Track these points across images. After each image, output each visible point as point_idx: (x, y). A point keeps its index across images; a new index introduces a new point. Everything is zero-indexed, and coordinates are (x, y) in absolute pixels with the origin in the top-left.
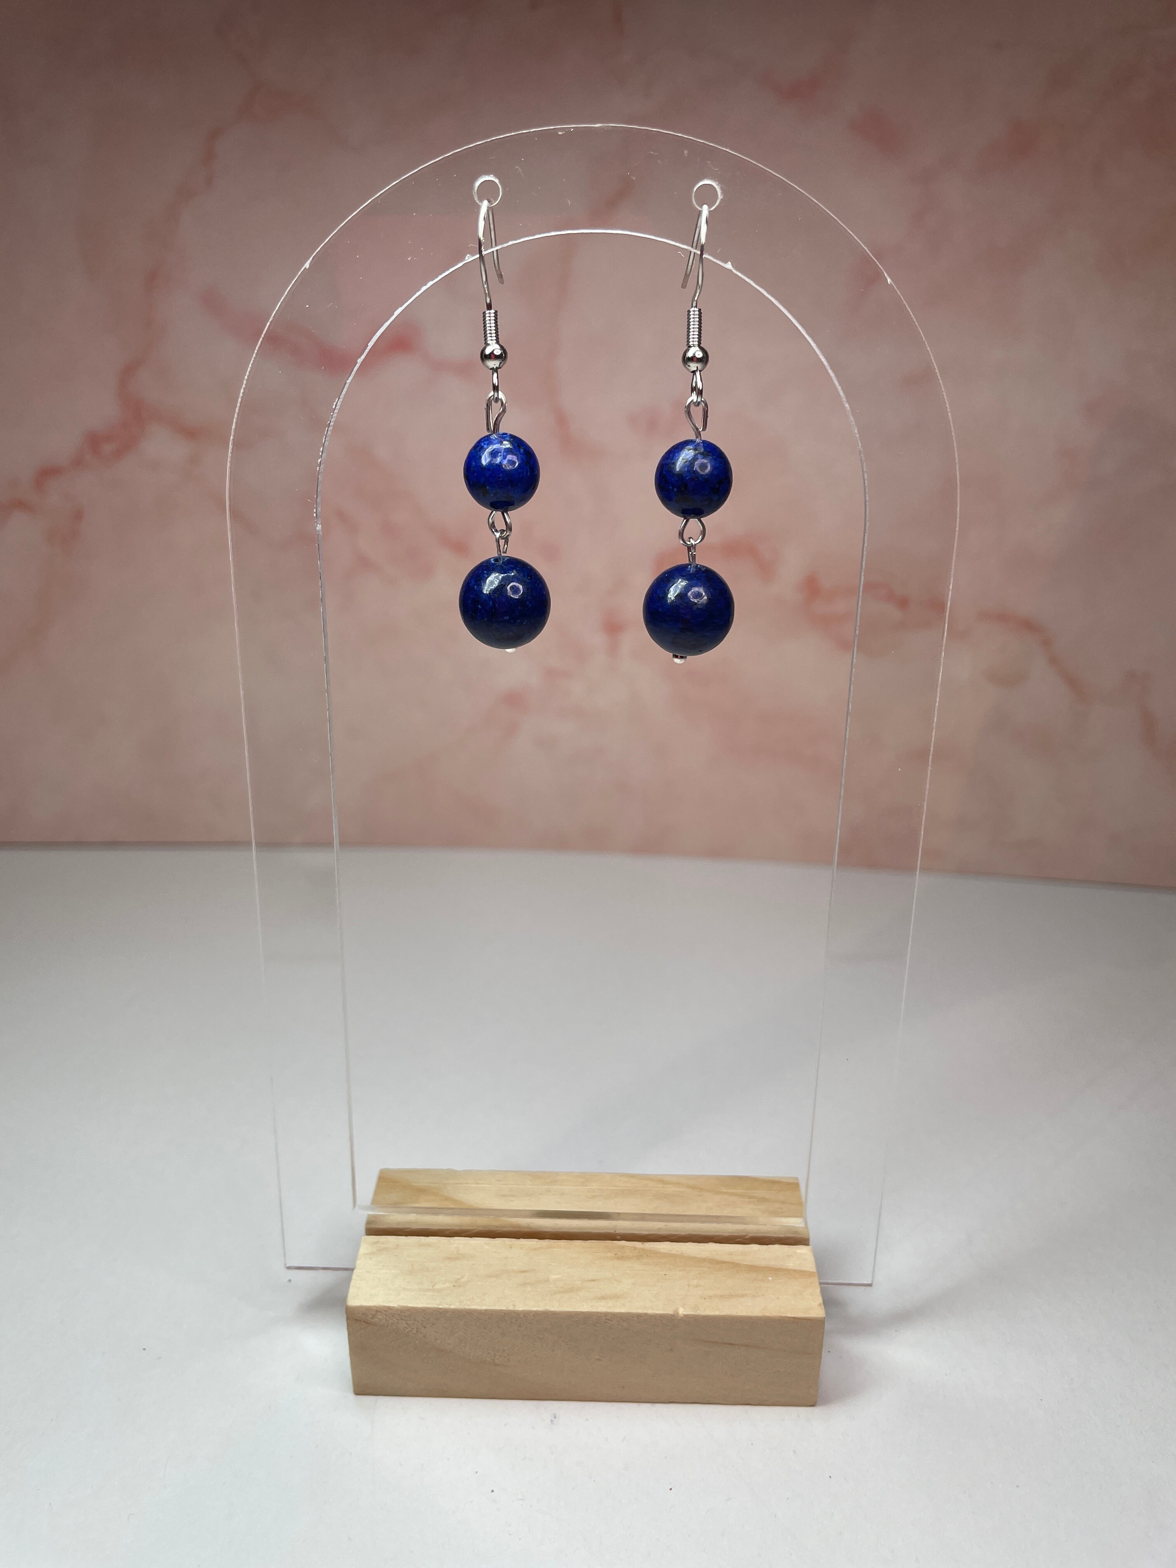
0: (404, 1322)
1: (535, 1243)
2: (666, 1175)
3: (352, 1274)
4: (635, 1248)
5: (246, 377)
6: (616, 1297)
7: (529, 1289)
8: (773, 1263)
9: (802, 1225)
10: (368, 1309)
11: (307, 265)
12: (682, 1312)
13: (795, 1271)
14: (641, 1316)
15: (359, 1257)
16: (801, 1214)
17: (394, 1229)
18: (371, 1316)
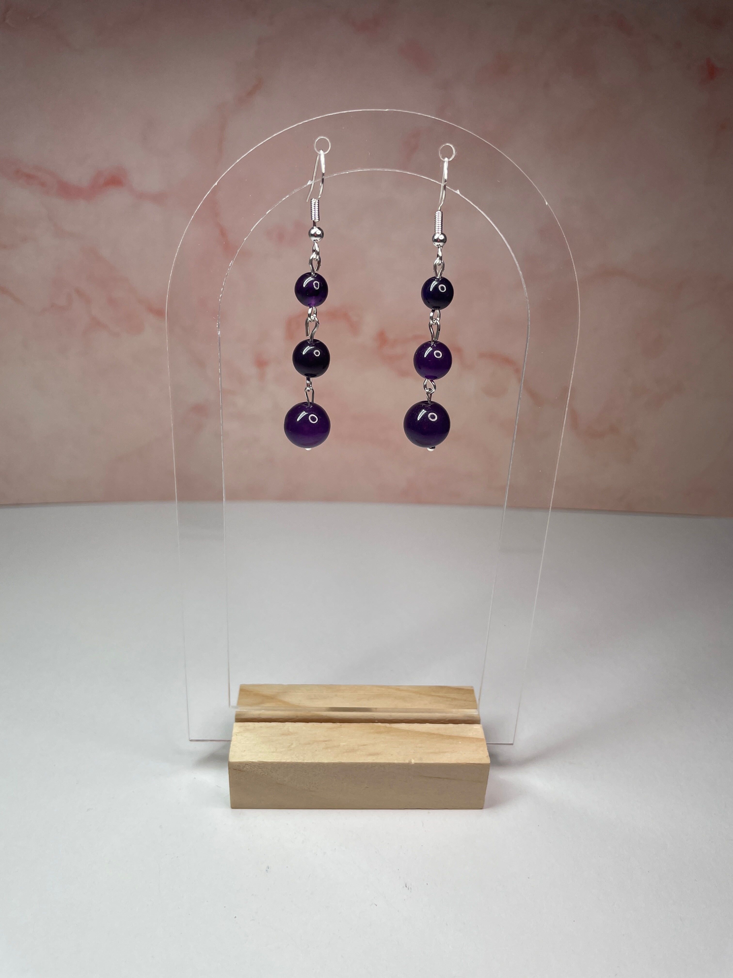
0: (261, 769)
1: (331, 725)
2: (400, 686)
3: (230, 744)
4: (386, 727)
5: (179, 247)
6: (377, 754)
7: (329, 751)
8: (462, 734)
9: (477, 713)
10: (241, 763)
11: (216, 184)
12: (413, 762)
13: (473, 738)
14: (391, 764)
15: (233, 735)
16: (476, 707)
17: (251, 718)
18: (242, 767)
